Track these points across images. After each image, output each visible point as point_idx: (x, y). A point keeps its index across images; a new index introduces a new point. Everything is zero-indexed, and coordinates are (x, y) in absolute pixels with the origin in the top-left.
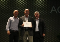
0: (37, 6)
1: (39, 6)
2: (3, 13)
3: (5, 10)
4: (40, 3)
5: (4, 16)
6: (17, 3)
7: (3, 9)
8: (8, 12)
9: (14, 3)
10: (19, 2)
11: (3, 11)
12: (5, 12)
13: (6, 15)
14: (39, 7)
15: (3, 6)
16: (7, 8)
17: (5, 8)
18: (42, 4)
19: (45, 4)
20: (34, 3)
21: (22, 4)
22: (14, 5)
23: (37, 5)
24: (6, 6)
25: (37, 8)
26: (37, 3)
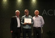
0: (32, 10)
2: (5, 15)
3: (7, 13)
4: (34, 7)
5: (6, 17)
6: (16, 7)
7: (5, 12)
8: (9, 14)
9: (14, 7)
10: (18, 7)
11: (5, 13)
12: (6, 14)
13: (8, 16)
15: (5, 9)
16: (9, 11)
17: (7, 11)
19: (38, 7)
20: (30, 7)
21: (20, 8)
22: (14, 9)
23: (32, 8)
24: (8, 9)
25: (32, 11)
26: (32, 7)
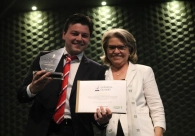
1: (177, 56)
14: (177, 62)
18: (188, 49)
